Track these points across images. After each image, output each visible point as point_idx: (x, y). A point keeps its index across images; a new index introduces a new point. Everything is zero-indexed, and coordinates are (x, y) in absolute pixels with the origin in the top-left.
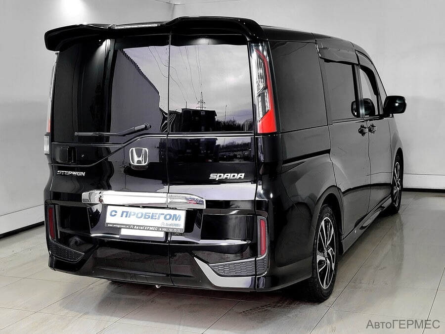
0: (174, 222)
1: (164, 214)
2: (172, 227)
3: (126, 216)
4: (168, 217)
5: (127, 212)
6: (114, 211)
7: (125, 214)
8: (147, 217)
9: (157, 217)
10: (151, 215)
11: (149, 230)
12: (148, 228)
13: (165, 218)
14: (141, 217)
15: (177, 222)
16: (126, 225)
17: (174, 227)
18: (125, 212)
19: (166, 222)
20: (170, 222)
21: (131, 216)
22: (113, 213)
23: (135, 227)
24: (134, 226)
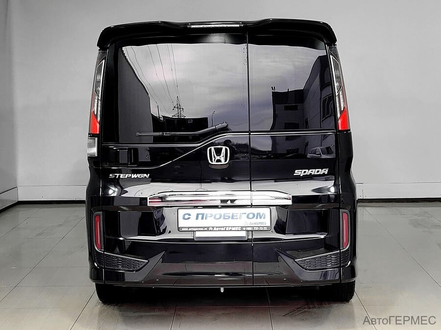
0: (259, 220)
1: (246, 213)
2: (256, 225)
3: (202, 219)
4: (251, 216)
5: (203, 215)
6: (186, 214)
7: (200, 216)
8: (227, 217)
9: (238, 217)
10: (231, 216)
11: (231, 230)
12: (230, 228)
13: (248, 217)
14: (220, 218)
15: (262, 220)
16: (204, 228)
17: (260, 225)
18: (200, 214)
19: (249, 221)
20: (254, 220)
21: (208, 218)
22: (187, 217)
23: (215, 229)
24: (213, 227)
